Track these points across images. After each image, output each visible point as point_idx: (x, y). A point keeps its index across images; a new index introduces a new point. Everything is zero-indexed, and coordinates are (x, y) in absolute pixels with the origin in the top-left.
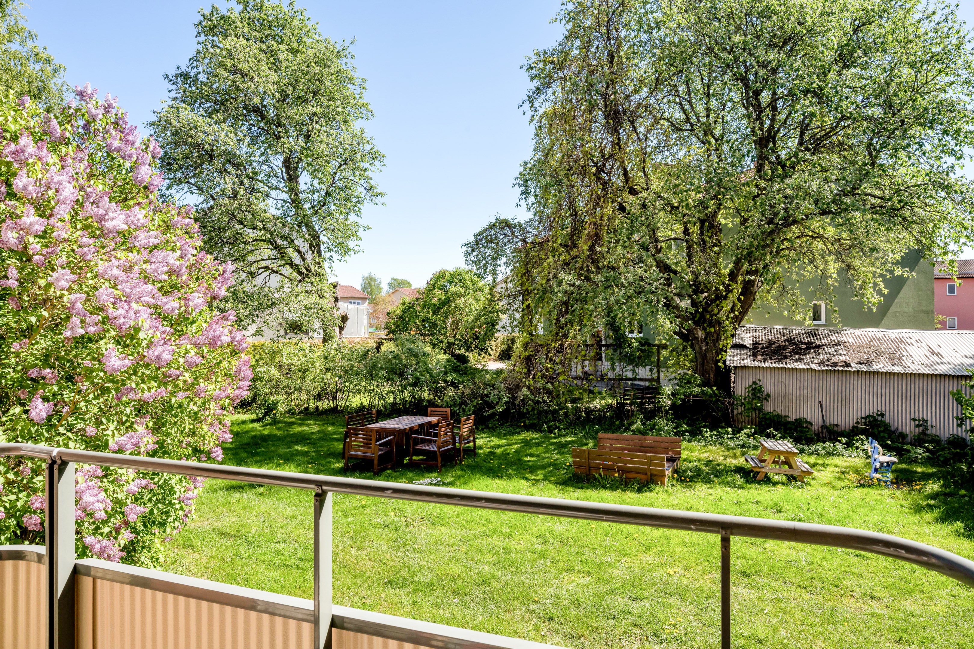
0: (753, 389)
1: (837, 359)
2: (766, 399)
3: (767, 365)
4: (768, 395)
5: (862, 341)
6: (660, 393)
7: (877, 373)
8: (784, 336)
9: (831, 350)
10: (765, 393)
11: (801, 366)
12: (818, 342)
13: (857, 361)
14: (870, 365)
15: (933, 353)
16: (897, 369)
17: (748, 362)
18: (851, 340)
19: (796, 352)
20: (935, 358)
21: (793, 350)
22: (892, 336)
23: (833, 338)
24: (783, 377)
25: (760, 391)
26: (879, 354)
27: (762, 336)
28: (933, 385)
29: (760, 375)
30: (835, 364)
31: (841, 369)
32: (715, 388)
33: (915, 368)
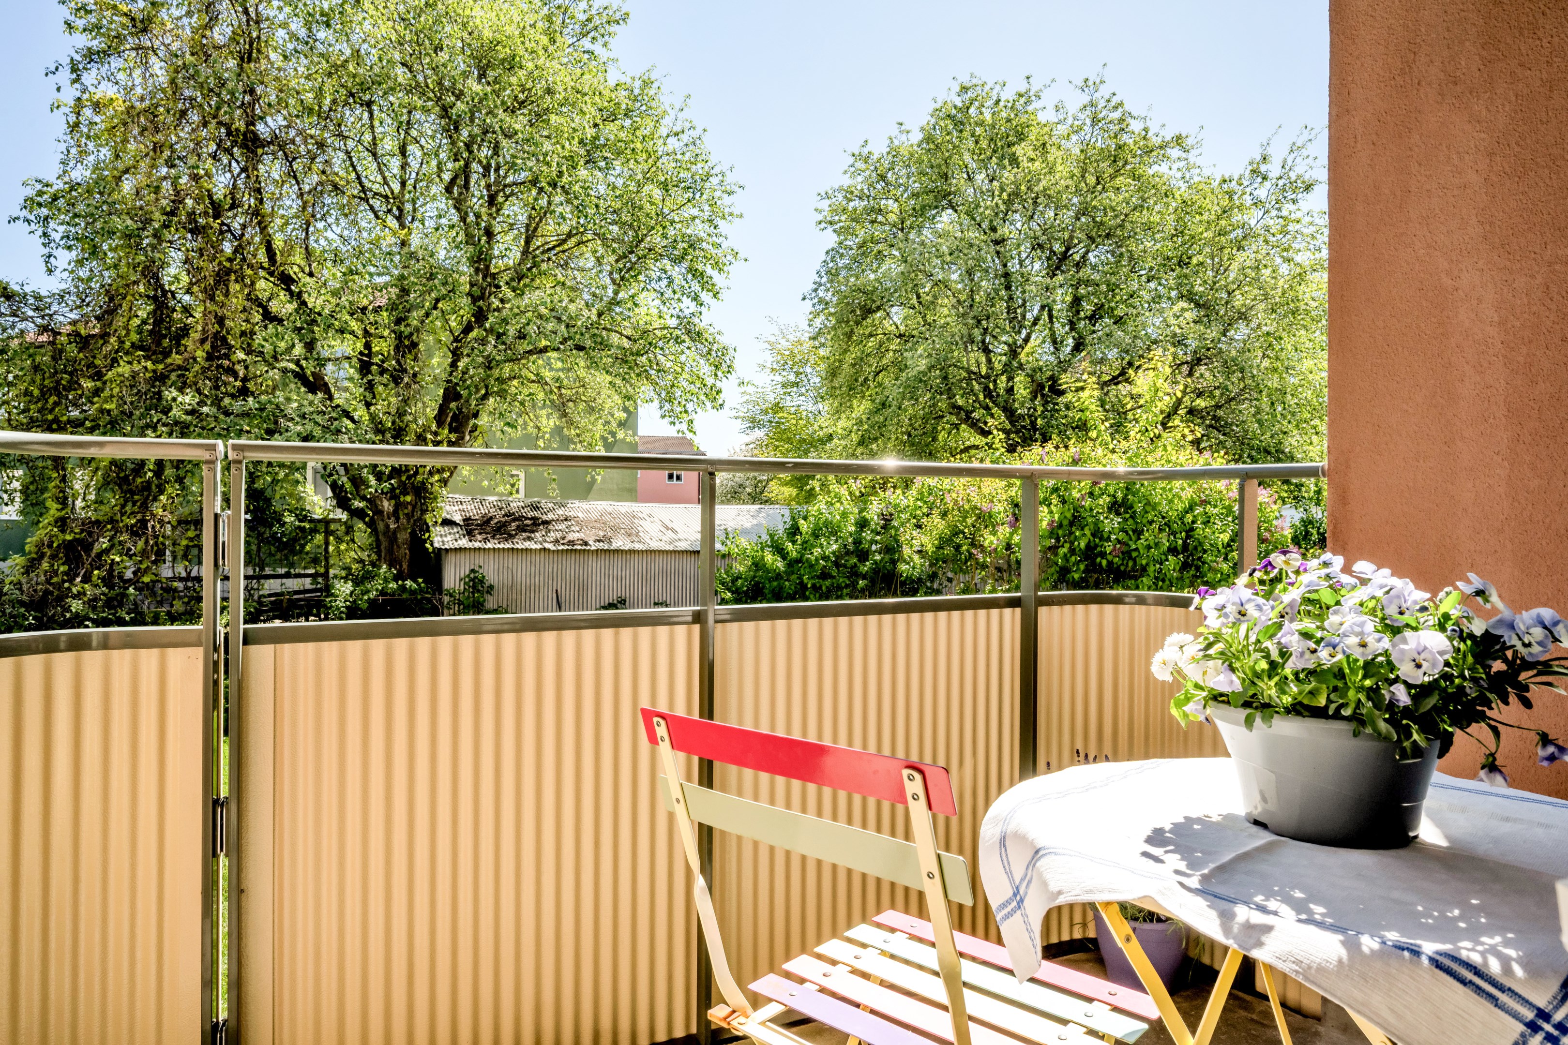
0: (473, 580)
1: (571, 536)
2: (488, 592)
3: (489, 545)
4: (491, 587)
5: (595, 515)
6: (332, 595)
7: (617, 551)
8: (500, 509)
9: (562, 526)
10: (487, 584)
11: (533, 545)
12: (544, 517)
13: (594, 538)
14: (610, 543)
15: (667, 528)
16: (638, 546)
17: (464, 542)
18: (580, 515)
19: (522, 529)
20: (670, 534)
21: (518, 527)
22: (623, 510)
23: (560, 512)
24: (510, 561)
25: (482, 582)
26: (615, 529)
27: (474, 511)
28: (673, 563)
29: (480, 559)
30: (572, 543)
31: (579, 547)
32: (420, 580)
33: (655, 545)
